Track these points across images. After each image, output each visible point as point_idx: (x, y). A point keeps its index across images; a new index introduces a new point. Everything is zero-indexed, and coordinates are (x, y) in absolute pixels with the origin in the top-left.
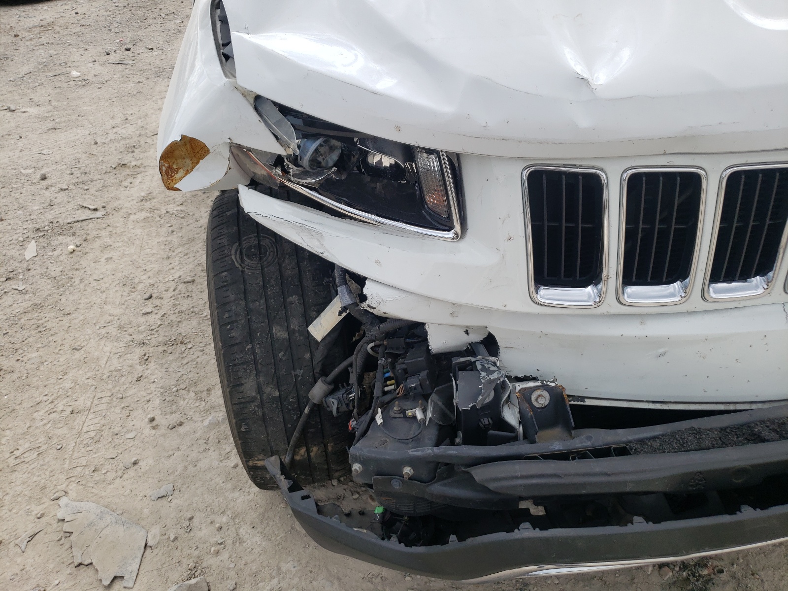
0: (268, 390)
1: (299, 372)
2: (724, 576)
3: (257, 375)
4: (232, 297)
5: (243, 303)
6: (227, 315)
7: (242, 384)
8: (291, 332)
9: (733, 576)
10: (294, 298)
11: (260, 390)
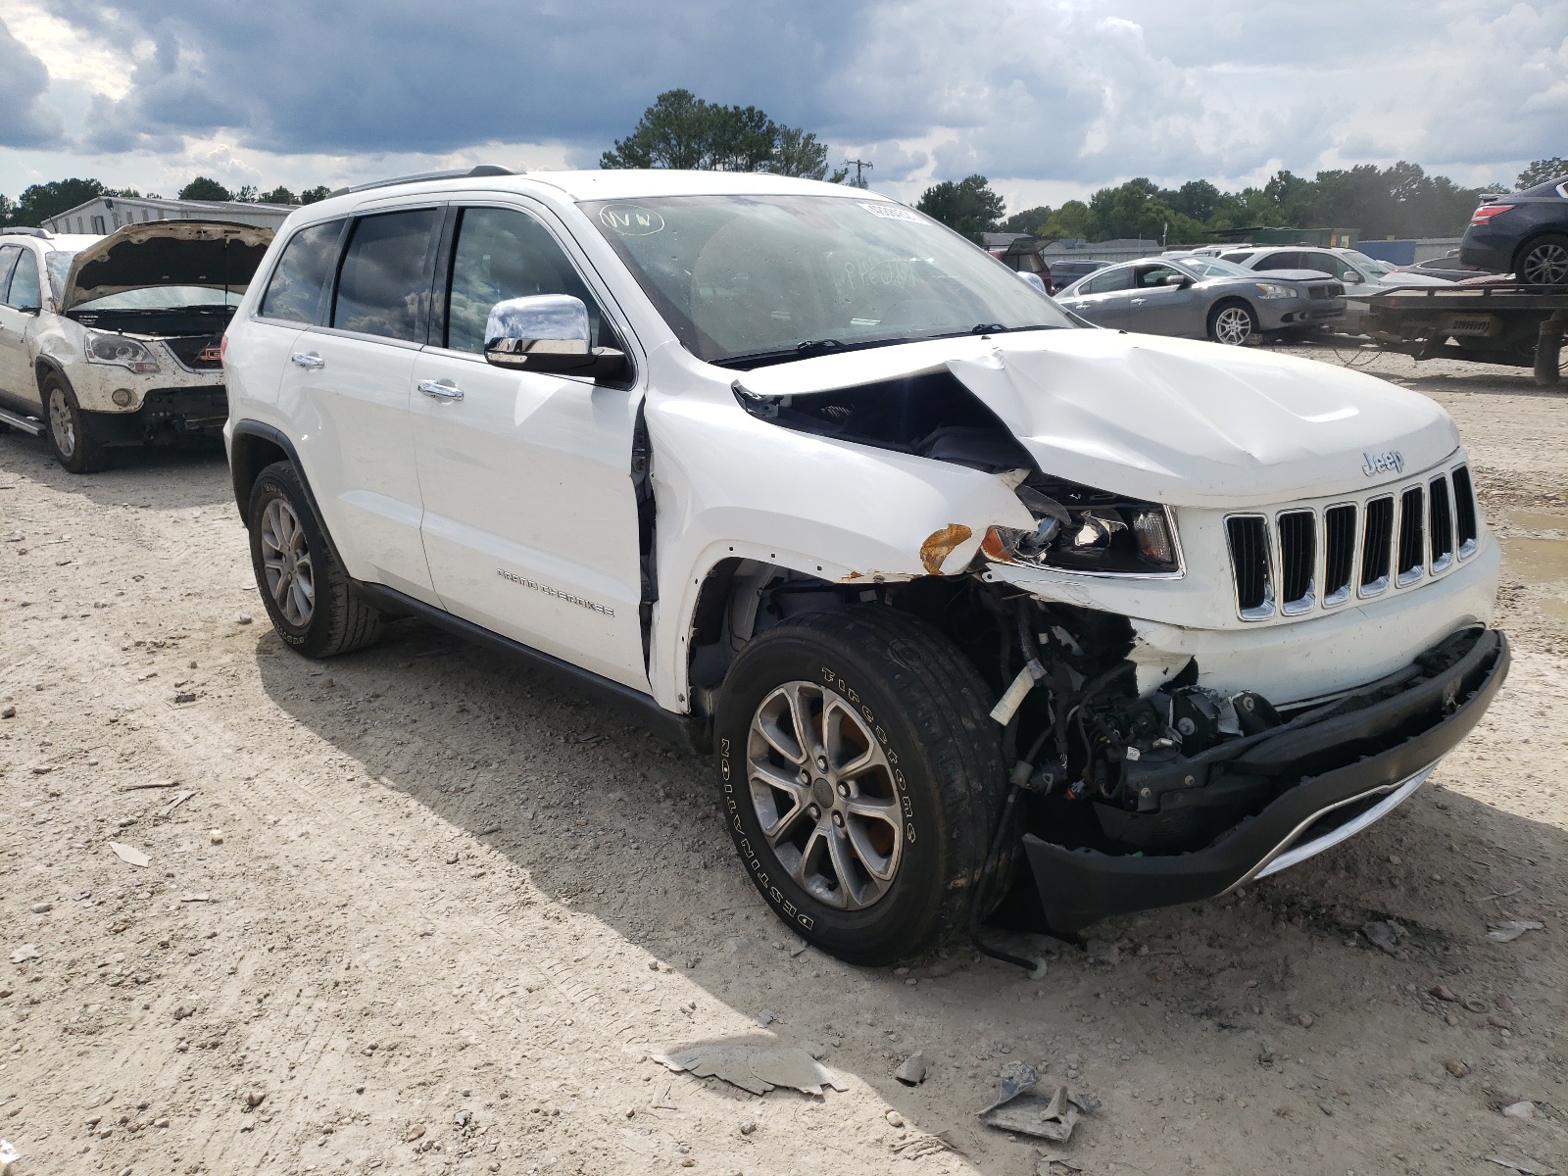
0: (974, 784)
1: (993, 762)
2: (1338, 909)
3: (964, 768)
4: (918, 696)
5: (930, 700)
6: (920, 714)
7: (953, 782)
8: (976, 722)
9: (1345, 906)
10: (965, 690)
11: (968, 787)
